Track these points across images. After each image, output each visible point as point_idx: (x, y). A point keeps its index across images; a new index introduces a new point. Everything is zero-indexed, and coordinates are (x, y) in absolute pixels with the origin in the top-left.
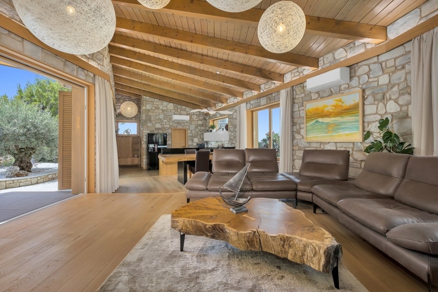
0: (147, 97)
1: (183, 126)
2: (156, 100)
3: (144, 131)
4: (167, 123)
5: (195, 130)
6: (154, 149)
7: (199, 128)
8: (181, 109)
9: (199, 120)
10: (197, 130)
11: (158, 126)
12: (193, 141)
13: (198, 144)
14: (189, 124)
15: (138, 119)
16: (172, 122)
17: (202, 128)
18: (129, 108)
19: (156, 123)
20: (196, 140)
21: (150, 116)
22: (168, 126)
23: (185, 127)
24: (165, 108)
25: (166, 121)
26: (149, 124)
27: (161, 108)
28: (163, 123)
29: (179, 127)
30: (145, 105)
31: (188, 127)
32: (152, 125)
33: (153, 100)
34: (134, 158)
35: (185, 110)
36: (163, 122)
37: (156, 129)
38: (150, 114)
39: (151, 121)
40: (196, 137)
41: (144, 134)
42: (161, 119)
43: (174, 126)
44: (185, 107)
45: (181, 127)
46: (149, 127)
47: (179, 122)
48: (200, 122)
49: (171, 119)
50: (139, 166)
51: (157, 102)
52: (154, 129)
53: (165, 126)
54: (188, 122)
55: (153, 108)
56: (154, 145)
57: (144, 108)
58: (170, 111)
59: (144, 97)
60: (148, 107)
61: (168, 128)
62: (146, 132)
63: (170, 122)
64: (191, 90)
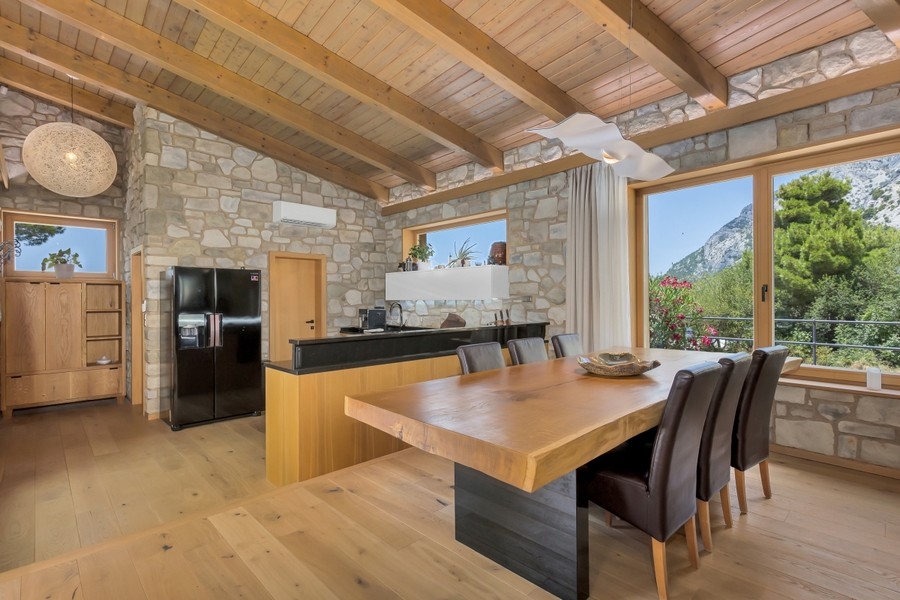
0: (164, 117)
1: (310, 245)
2: (205, 134)
3: (150, 260)
4: (252, 231)
5: (350, 262)
6: (204, 332)
7: (363, 255)
8: (305, 186)
9: (364, 230)
10: (358, 262)
11: (214, 239)
12: (344, 299)
13: (362, 312)
14: (330, 241)
15: (115, 213)
16: (273, 228)
17: (375, 257)
18: (71, 156)
19: (206, 227)
20: (354, 298)
21: (180, 198)
22: (257, 243)
23: (318, 251)
24: (241, 173)
25: (248, 223)
26: (173, 231)
27: (227, 171)
28: (234, 230)
29: (297, 249)
30: (152, 144)
31: (326, 251)
32: (187, 234)
33: (193, 131)
34: (95, 371)
35: (318, 191)
36: (234, 225)
37: (205, 252)
38: (178, 187)
39: (182, 219)
40: (353, 285)
41: (152, 274)
42: (226, 215)
43: (280, 245)
44: (317, 180)
45: (304, 251)
46: (172, 241)
47: (296, 230)
48: (367, 237)
49: (265, 217)
50: (120, 401)
51: (209, 144)
52: (199, 253)
53: (243, 242)
54: (329, 235)
55: (193, 166)
56: (208, 317)
57: (150, 159)
58: (262, 186)
59: (152, 113)
60: (170, 158)
61: (256, 252)
62: (159, 262)
63: (261, 228)
64: (390, 88)
